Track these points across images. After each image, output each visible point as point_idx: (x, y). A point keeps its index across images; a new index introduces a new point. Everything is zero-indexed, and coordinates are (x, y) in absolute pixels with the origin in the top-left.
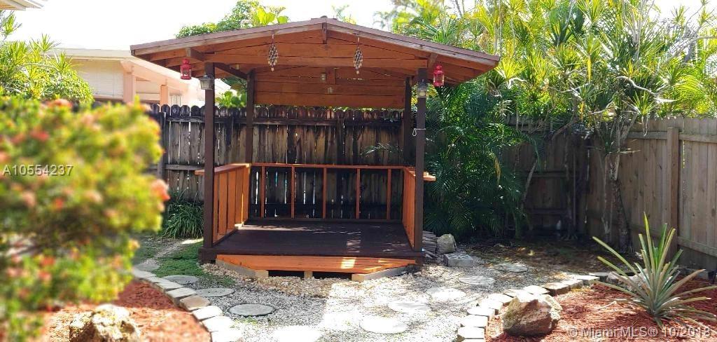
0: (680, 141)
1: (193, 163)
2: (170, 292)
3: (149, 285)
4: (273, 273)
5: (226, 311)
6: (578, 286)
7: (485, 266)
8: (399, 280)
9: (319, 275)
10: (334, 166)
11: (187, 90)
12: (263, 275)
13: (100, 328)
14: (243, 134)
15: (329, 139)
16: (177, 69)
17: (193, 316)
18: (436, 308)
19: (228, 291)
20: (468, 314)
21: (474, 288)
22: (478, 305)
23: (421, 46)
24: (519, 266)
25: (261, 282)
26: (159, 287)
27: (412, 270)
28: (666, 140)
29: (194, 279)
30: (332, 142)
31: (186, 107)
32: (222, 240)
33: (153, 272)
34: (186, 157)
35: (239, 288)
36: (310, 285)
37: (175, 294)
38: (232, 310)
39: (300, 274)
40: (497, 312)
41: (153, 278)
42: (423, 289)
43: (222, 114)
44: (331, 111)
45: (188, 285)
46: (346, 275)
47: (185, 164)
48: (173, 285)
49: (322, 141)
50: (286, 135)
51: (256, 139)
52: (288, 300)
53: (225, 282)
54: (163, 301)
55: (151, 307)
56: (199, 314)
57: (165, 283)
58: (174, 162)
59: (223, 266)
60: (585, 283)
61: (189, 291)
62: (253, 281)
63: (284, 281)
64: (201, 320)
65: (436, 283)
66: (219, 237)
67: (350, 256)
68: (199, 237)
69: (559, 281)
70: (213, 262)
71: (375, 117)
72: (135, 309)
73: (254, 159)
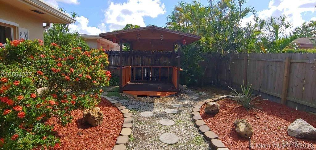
0: (248, 60)
1: (116, 66)
2: (111, 102)
3: (105, 99)
4: (138, 96)
5: (127, 107)
6: (221, 99)
7: (196, 93)
8: (173, 98)
9: (151, 97)
10: (153, 67)
11: (114, 47)
12: (136, 96)
13: (92, 114)
14: (129, 58)
15: (152, 59)
16: (112, 41)
17: (118, 108)
18: (185, 106)
19: (127, 101)
20: (194, 108)
21: (194, 100)
22: (196, 105)
23: (180, 33)
24: (204, 93)
25: (136, 98)
26: (108, 100)
27: (176, 95)
28: (244, 59)
29: (117, 97)
30: (153, 60)
31: (114, 51)
32: (124, 87)
33: (106, 96)
34: (114, 64)
35: (130, 100)
36: (149, 99)
37: (113, 102)
38: (128, 106)
39: (146, 96)
40: (201, 107)
41: (106, 98)
42: (180, 100)
43: (124, 53)
44: (153, 52)
45: (116, 99)
46: (159, 97)
47: (114, 66)
48: (112, 100)
49: (150, 60)
50: (140, 58)
51: (132, 59)
52: (143, 104)
53: (126, 98)
54: (109, 104)
55: (106, 106)
56: (120, 108)
57: (110, 99)
58: (111, 66)
59: (125, 94)
60: (223, 98)
61: (116, 101)
62: (133, 98)
63: (142, 98)
64: (120, 110)
65: (183, 99)
66: (124, 86)
67: (159, 91)
68: (118, 86)
69: (216, 97)
70: (122, 93)
71: (164, 53)
72: (101, 107)
73: (132, 65)
